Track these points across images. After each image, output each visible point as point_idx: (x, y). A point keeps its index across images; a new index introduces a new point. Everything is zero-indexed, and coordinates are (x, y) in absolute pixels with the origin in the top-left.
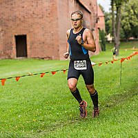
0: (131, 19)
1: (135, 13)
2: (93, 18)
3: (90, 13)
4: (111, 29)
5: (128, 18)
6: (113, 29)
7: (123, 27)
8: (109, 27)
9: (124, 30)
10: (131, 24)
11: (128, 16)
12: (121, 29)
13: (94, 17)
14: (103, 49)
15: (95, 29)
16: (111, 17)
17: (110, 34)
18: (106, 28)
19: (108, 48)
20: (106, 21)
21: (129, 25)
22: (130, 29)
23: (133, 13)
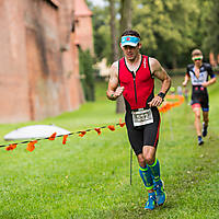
0: (157, 22)
1: (166, 7)
2: (63, 20)
3: (56, 7)
4: (108, 46)
5: (149, 20)
6: (113, 46)
8: (104, 43)
10: (157, 35)
11: (147, 16)
13: (67, 17)
14: (89, 96)
15: (68, 47)
17: (104, 61)
18: (95, 45)
20: (96, 28)
21: (153, 39)
22: (155, 47)
23: (161, 8)
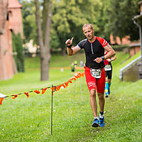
0: (70, 12)
4: (34, 31)
5: (64, 11)
6: (37, 31)
7: (56, 28)
8: (31, 28)
9: (58, 33)
10: (70, 22)
11: (64, 7)
12: (53, 31)
13: (2, 9)
14: (20, 68)
15: (4, 31)
16: (34, 8)
17: (32, 41)
18: (25, 29)
19: (30, 67)
20: (25, 17)
21: (67, 25)
22: (69, 31)
